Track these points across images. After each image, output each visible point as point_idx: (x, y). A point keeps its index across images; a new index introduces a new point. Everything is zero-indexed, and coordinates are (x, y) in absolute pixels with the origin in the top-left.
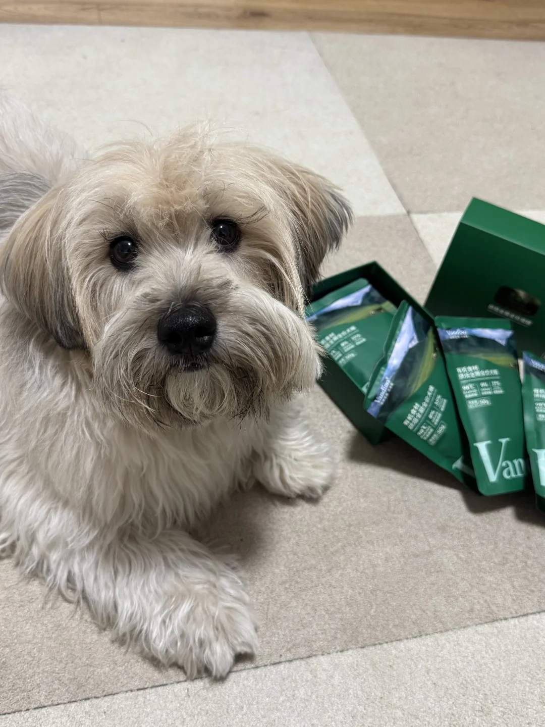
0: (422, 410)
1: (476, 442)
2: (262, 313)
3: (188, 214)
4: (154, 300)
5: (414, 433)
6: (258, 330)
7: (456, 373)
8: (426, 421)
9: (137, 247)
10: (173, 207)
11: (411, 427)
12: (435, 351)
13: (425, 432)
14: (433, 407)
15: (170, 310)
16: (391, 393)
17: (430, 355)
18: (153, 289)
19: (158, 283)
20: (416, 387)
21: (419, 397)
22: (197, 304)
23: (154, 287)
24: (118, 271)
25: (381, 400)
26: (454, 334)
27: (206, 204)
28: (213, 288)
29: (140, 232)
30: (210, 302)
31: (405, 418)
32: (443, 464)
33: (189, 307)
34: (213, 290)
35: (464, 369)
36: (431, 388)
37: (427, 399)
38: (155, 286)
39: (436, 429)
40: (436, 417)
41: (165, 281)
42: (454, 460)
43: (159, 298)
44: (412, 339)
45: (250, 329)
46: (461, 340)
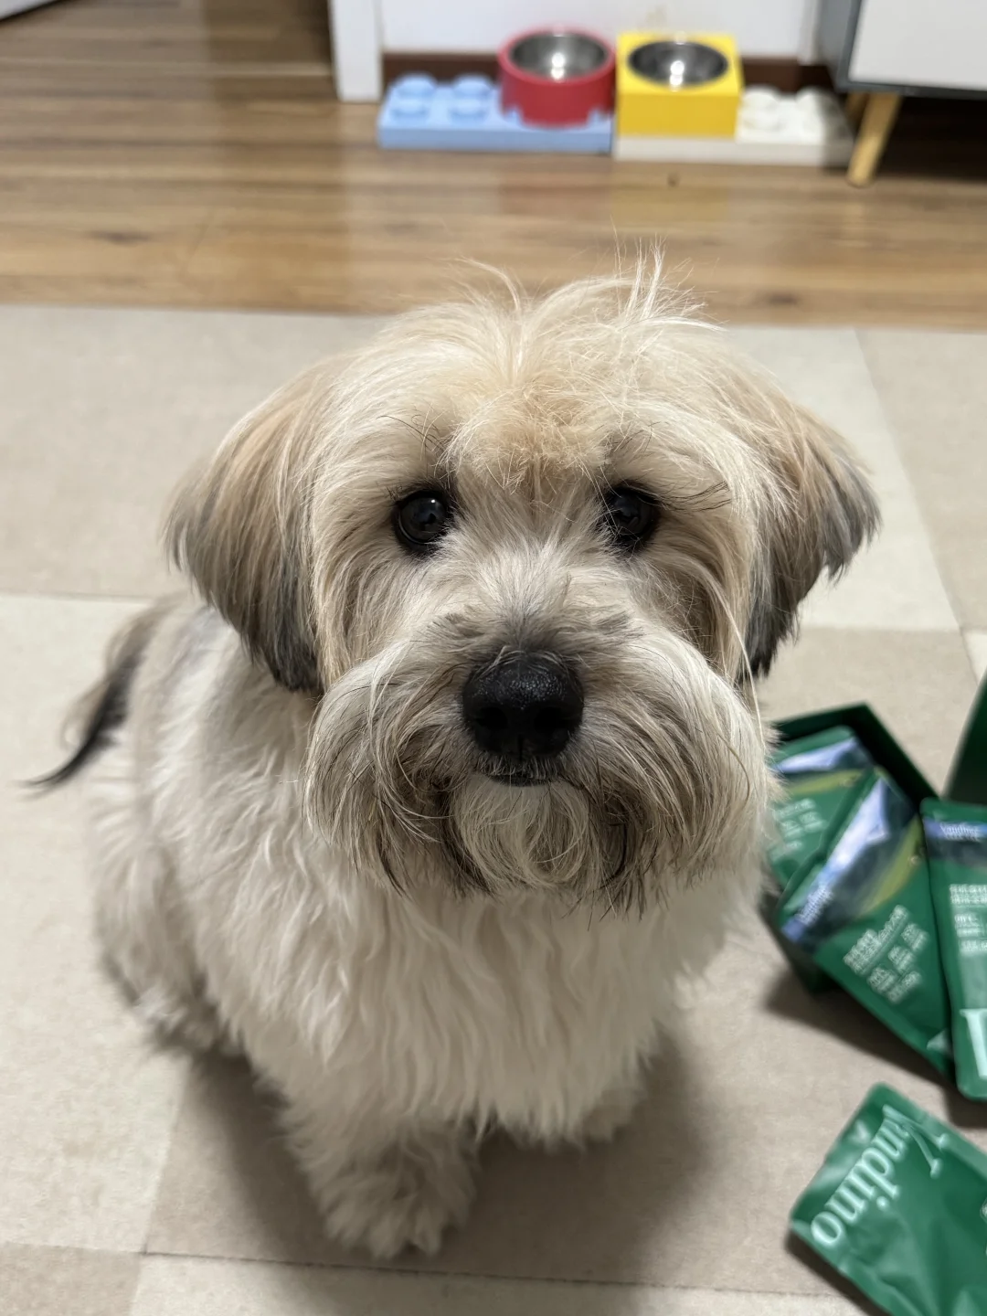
0: (878, 943)
1: (964, 1007)
2: (679, 693)
3: (566, 471)
4: (470, 633)
5: (863, 979)
6: (665, 728)
7: (947, 894)
8: (885, 962)
9: (450, 516)
10: (540, 451)
11: (857, 967)
12: (917, 852)
13: (882, 980)
14: (899, 942)
15: (497, 662)
16: (827, 910)
17: (906, 860)
18: (470, 607)
19: (481, 595)
20: (871, 905)
21: (875, 922)
22: (552, 658)
23: (471, 604)
24: (407, 554)
25: (809, 915)
26: (953, 831)
27: (606, 457)
28: (589, 630)
29: (462, 487)
30: (580, 658)
31: (847, 952)
32: (912, 1038)
33: (535, 661)
34: (589, 635)
35: (962, 889)
36: (899, 912)
37: (888, 928)
38: (474, 602)
39: (901, 977)
40: (903, 960)
41: (496, 596)
42: (931, 1034)
43: (478, 630)
44: (875, 829)
45: (650, 724)
46: (966, 843)
